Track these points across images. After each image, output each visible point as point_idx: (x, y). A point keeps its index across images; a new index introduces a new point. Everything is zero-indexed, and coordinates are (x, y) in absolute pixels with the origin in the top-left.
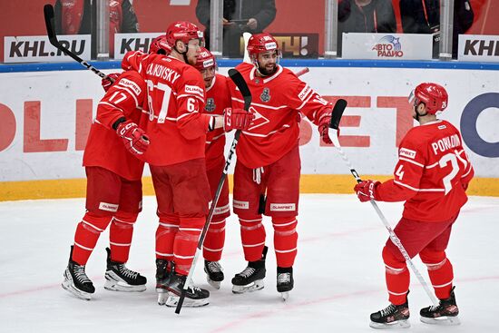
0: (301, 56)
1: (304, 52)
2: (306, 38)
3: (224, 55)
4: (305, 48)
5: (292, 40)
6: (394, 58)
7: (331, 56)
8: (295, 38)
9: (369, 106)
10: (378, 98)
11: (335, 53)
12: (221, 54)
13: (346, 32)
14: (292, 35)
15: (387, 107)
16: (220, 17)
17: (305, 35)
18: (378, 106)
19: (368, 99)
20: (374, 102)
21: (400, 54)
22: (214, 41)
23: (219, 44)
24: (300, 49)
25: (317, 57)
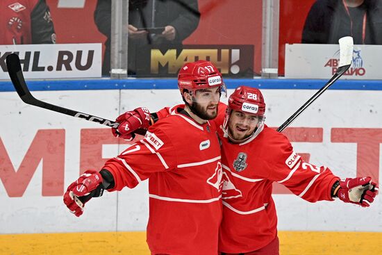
0: (230, 75)
1: (235, 70)
2: (238, 51)
3: (130, 73)
4: (235, 64)
5: (219, 53)
6: (354, 77)
7: (270, 75)
8: (223, 51)
9: (321, 140)
10: (333, 129)
11: (275, 71)
12: (125, 72)
13: (291, 43)
14: (219, 47)
15: (344, 141)
16: (123, 23)
17: (236, 47)
18: (333, 140)
19: (320, 131)
20: (327, 136)
21: (361, 72)
22: (116, 54)
23: (123, 59)
24: (230, 65)
25: (252, 75)
